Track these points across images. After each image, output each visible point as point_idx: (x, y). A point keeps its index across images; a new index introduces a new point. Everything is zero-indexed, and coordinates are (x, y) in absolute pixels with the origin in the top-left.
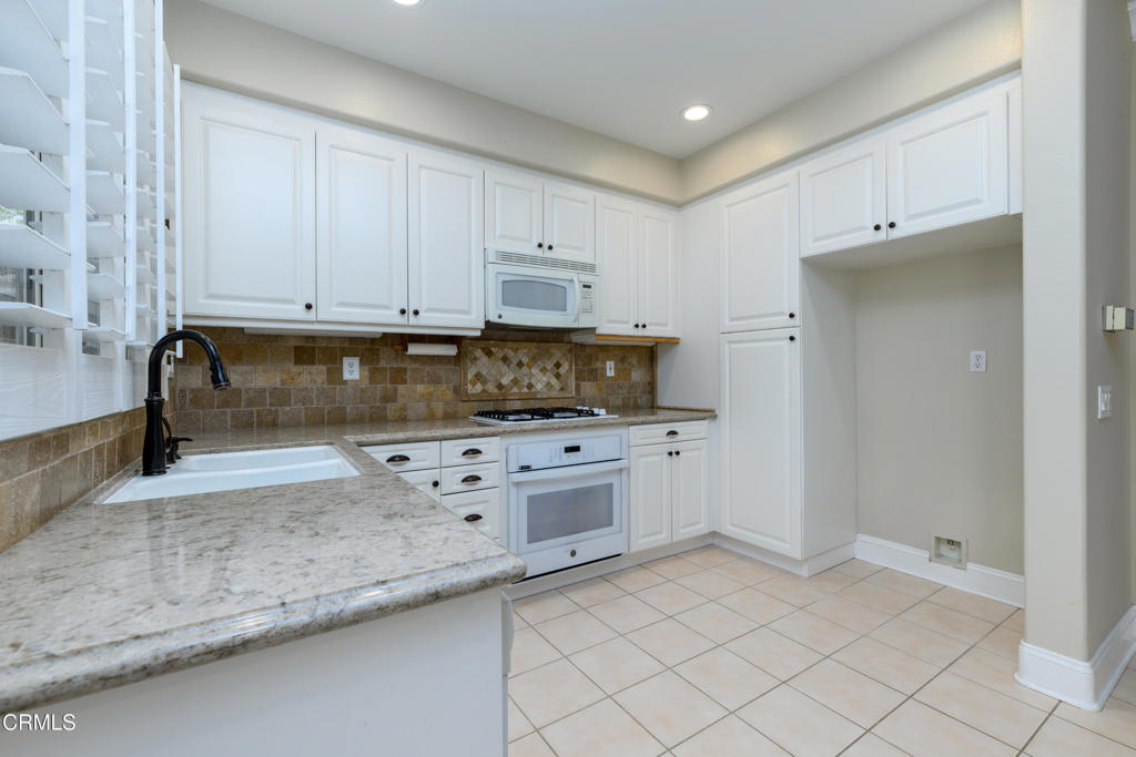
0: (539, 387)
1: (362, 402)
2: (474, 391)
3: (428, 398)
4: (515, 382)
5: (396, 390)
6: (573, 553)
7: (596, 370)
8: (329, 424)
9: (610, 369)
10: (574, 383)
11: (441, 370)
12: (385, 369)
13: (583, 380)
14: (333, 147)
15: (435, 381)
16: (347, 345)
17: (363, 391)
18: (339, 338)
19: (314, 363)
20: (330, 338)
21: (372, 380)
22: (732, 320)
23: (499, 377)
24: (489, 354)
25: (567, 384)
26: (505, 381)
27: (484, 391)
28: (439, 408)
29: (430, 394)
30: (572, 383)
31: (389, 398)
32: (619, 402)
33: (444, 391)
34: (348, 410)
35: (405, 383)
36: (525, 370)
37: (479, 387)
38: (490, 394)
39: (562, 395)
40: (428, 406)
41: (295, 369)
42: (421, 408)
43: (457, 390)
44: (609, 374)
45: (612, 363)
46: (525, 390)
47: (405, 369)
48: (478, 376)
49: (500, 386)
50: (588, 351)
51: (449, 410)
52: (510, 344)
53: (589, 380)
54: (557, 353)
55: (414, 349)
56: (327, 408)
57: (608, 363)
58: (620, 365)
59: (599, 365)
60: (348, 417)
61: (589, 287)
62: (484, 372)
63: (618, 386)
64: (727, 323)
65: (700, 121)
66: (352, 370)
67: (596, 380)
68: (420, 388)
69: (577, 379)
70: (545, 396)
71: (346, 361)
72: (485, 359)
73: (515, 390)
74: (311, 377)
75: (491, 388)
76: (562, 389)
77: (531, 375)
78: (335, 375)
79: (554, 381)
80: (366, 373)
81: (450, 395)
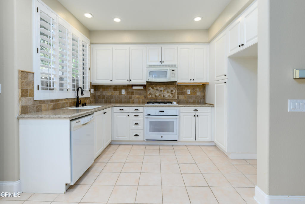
0: (166, 96)
1: (125, 98)
2: (149, 97)
3: (139, 98)
4: (160, 95)
5: (132, 96)
6: (162, 137)
7: (184, 92)
8: (119, 103)
9: (189, 92)
10: (177, 95)
11: (141, 92)
12: (130, 92)
13: (180, 95)
14: (116, 49)
15: (140, 94)
16: (122, 87)
17: (125, 96)
18: (121, 86)
19: (116, 91)
20: (119, 86)
21: (127, 94)
22: (217, 77)
23: (155, 94)
24: (153, 88)
25: (175, 96)
26: (157, 95)
27: (152, 97)
28: (141, 101)
29: (139, 97)
30: (176, 96)
31: (130, 98)
32: (192, 101)
33: (142, 97)
34: (123, 100)
35: (134, 95)
36: (162, 92)
37: (150, 96)
38: (153, 98)
39: (173, 98)
40: (139, 100)
41: (113, 92)
42: (137, 100)
43: (145, 97)
44: (188, 93)
45: (190, 90)
46: (162, 97)
47: (134, 92)
48: (150, 94)
49: (156, 96)
50: (181, 87)
51: (143, 101)
52: (158, 86)
53: (182, 95)
54: (172, 88)
55: (134, 88)
56: (119, 99)
57: (188, 90)
58: (192, 91)
59: (185, 91)
60: (123, 102)
61: (174, 71)
62: (152, 92)
63: (192, 96)
64: (216, 78)
65: (199, 21)
66: (123, 92)
67: (184, 95)
68: (137, 96)
69: (178, 94)
70: (168, 99)
71: (122, 90)
72: (152, 89)
73: (160, 97)
74: (116, 93)
75: (153, 96)
76: (173, 97)
77: (164, 93)
78: (120, 93)
79: (171, 95)
80: (126, 93)
81: (143, 98)
